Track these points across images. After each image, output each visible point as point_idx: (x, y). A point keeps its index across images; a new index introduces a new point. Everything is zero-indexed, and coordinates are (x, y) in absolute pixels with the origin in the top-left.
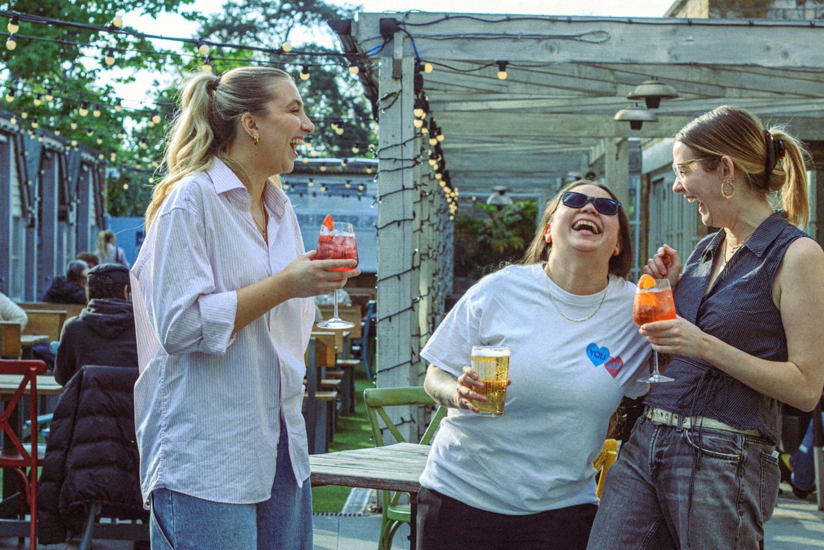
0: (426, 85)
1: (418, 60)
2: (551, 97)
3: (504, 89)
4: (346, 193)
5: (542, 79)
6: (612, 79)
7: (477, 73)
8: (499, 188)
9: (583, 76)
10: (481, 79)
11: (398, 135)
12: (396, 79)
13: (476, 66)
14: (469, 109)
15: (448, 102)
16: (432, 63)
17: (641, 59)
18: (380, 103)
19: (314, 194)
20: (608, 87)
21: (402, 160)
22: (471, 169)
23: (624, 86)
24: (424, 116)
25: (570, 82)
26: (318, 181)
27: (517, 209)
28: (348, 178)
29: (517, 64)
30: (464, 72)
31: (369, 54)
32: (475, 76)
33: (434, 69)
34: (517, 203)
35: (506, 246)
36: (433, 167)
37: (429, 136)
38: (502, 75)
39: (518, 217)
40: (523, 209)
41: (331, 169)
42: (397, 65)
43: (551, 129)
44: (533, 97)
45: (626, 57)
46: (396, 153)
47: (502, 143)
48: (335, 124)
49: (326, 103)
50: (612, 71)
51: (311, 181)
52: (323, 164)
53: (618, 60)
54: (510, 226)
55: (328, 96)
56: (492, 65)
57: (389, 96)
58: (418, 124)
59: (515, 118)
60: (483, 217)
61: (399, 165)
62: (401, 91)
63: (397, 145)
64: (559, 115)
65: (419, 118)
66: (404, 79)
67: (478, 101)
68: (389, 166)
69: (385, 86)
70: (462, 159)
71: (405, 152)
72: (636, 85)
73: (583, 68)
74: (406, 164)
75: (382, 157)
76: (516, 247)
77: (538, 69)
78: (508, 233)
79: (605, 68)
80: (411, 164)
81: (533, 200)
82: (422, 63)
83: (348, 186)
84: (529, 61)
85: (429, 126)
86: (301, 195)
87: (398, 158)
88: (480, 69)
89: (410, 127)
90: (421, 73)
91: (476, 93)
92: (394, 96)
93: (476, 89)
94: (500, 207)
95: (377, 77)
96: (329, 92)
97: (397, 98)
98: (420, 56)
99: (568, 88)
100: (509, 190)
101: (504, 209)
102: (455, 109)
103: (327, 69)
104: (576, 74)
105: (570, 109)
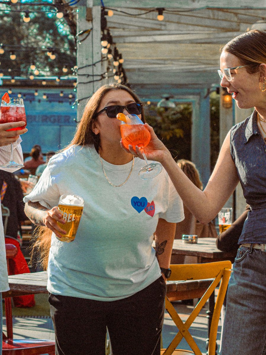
0: (109, 25)
1: (103, 8)
2: (196, 32)
3: (163, 28)
4: (61, 100)
5: (188, 20)
6: (236, 19)
7: (144, 16)
8: (166, 95)
9: (216, 18)
10: (147, 21)
11: (90, 59)
12: (88, 20)
13: (143, 12)
14: (140, 41)
15: (127, 36)
16: (112, 10)
17: (255, 5)
18: (78, 37)
19: (39, 101)
20: (234, 25)
21: (93, 76)
22: (145, 82)
23: (245, 24)
24: (109, 46)
25: (208, 22)
26: (41, 91)
27: (178, 110)
28: (62, 89)
29: (170, 10)
30: (135, 16)
31: (70, 4)
32: (142, 18)
33: (114, 14)
34: (179, 106)
35: (171, 135)
36: (117, 81)
37: (113, 60)
38: (161, 18)
39: (179, 116)
40: (183, 110)
41: (50, 83)
42: (89, 11)
43: (197, 54)
44: (183, 32)
45: (244, 5)
46: (89, 71)
47: (164, 64)
48: (50, 52)
49: (49, 39)
50: (236, 14)
51: (36, 91)
52: (44, 80)
53: (239, 6)
54: (174, 122)
55: (50, 34)
56: (153, 11)
57: (84, 32)
58: (105, 51)
59: (172, 47)
60: (155, 116)
61: (91, 79)
62: (92, 29)
63: (89, 66)
64: (203, 45)
65: (105, 47)
66: (94, 21)
67: (146, 35)
68: (85, 79)
69: (82, 25)
70: (139, 76)
71: (95, 70)
72: (252, 24)
73: (216, 12)
74: (96, 78)
75: (79, 73)
76: (178, 135)
77: (186, 13)
78: (172, 127)
79: (231, 12)
80: (99, 78)
81: (189, 104)
82: (106, 10)
83: (61, 95)
84: (178, 8)
85: (113, 52)
86: (31, 101)
87: (90, 74)
88: (146, 13)
89: (98, 53)
90: (105, 16)
91: (145, 31)
92: (87, 32)
93: (144, 27)
94: (166, 109)
95: (76, 19)
96: (51, 31)
97: (89, 34)
98: (105, 5)
99: (206, 26)
100: (172, 97)
101: (169, 111)
102: (131, 41)
103: (50, 15)
104: (211, 16)
105: (209, 41)
